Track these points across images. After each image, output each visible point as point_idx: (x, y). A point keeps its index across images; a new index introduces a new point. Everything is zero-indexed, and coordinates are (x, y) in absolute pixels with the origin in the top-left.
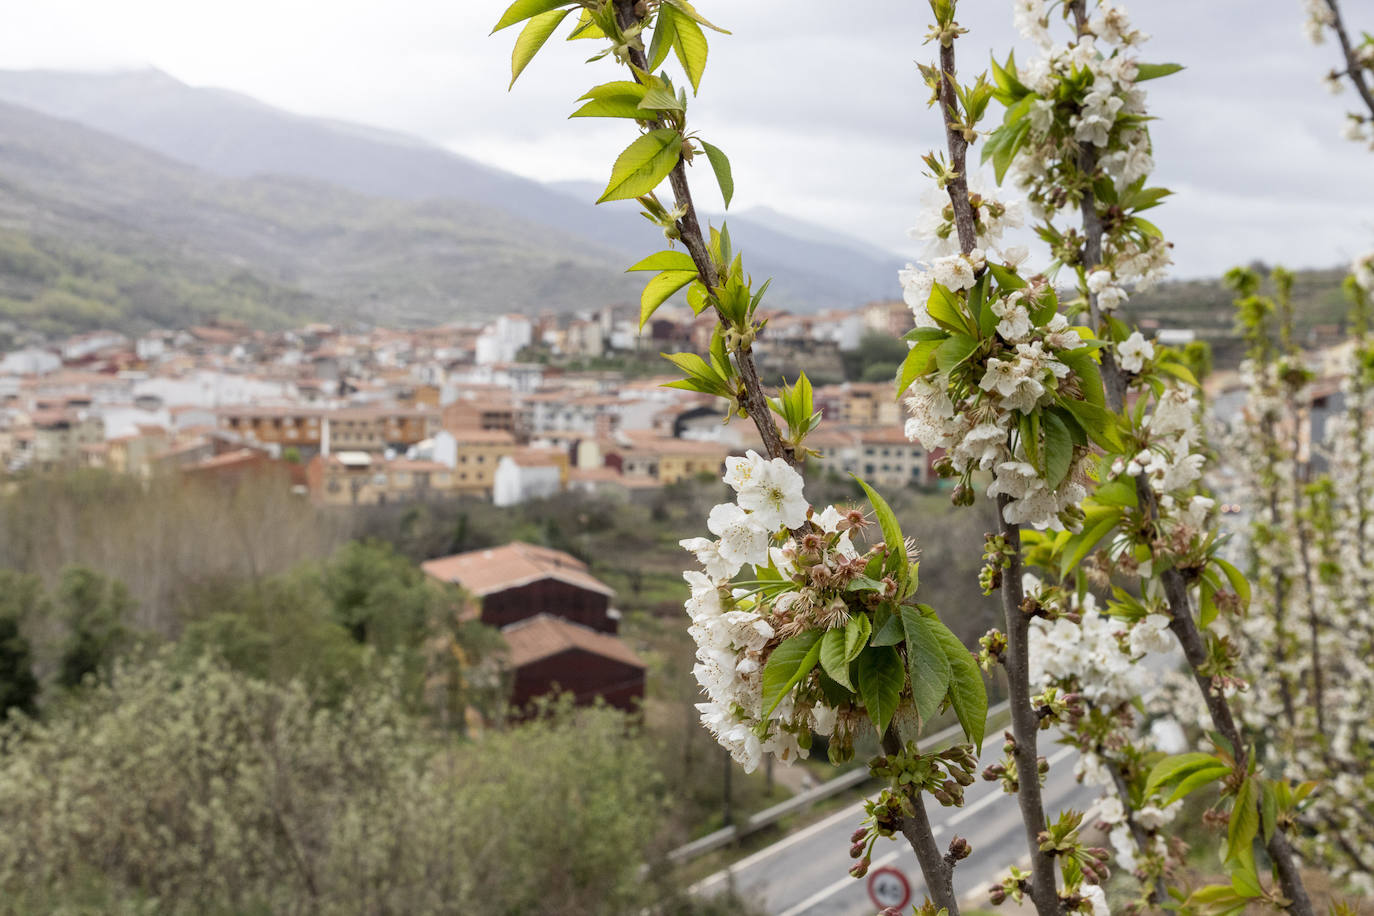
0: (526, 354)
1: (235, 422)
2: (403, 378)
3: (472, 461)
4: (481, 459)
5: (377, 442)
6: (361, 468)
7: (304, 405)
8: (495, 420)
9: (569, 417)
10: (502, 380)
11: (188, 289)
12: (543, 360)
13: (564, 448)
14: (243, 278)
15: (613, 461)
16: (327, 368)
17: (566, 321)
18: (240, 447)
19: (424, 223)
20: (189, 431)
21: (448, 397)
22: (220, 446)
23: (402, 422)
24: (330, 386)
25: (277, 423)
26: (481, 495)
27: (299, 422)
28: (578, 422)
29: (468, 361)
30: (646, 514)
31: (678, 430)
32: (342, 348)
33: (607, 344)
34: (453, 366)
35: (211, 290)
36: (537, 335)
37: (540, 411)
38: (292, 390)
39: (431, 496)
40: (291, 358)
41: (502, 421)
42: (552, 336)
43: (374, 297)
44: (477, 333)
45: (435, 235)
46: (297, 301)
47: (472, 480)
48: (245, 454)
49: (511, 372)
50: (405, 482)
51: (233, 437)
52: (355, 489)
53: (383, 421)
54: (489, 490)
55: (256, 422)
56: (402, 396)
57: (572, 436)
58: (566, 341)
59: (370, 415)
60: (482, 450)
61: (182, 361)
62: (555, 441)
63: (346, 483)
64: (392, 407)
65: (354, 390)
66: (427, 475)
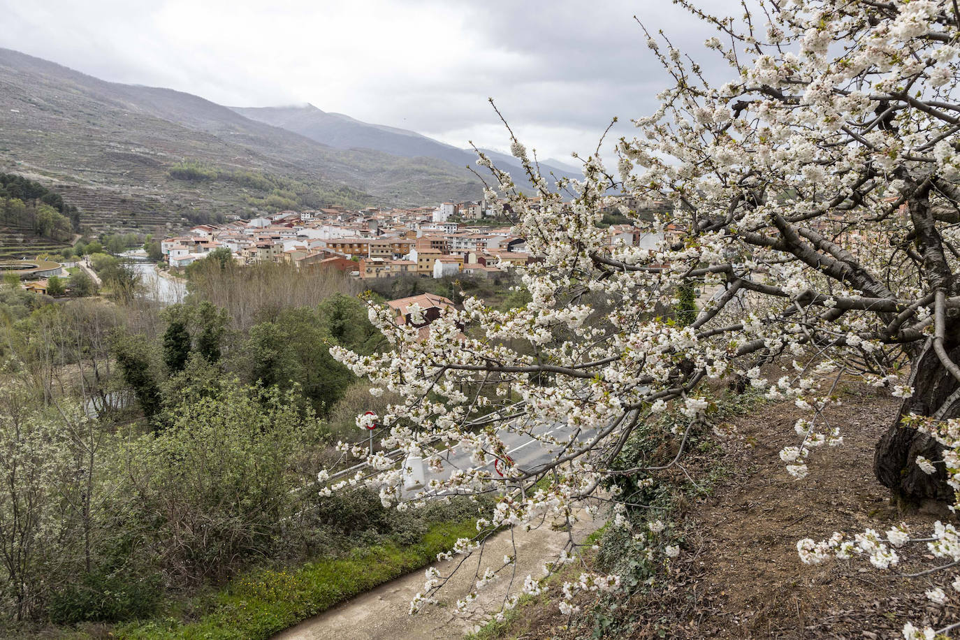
0: (451, 218)
1: (335, 245)
2: (402, 228)
3: (424, 260)
4: (428, 260)
5: (390, 254)
6: (380, 263)
7: (362, 239)
8: (435, 244)
9: (466, 243)
10: (442, 229)
11: (323, 193)
12: (458, 220)
13: (462, 256)
14: (345, 189)
15: (481, 261)
16: (373, 224)
17: (468, 205)
18: (335, 255)
19: (416, 167)
20: (315, 249)
21: (419, 235)
22: (327, 254)
23: (400, 245)
24: (373, 231)
25: (351, 245)
26: (428, 274)
27: (360, 245)
28: (469, 245)
29: (429, 221)
30: (492, 282)
31: (510, 249)
32: (379, 216)
33: (484, 214)
34: (422, 223)
35: (332, 194)
36: (456, 210)
37: (455, 241)
38: (358, 233)
39: (408, 274)
40: (359, 220)
41: (439, 245)
42: (462, 211)
43: (396, 196)
44: (433, 210)
45: (420, 171)
46: (366, 198)
47: (424, 268)
48: (336, 258)
49: (445, 226)
50: (397, 269)
51: (332, 251)
52: (378, 272)
53: (392, 245)
54: (431, 272)
55: (343, 245)
56: (401, 235)
57: (466, 251)
58: (467, 213)
59: (387, 243)
60: (428, 256)
61: (318, 221)
62: (459, 253)
63: (374, 270)
64: (397, 239)
65: (383, 233)
66: (406, 266)
